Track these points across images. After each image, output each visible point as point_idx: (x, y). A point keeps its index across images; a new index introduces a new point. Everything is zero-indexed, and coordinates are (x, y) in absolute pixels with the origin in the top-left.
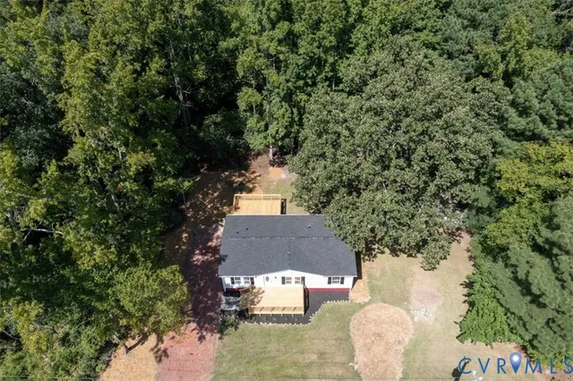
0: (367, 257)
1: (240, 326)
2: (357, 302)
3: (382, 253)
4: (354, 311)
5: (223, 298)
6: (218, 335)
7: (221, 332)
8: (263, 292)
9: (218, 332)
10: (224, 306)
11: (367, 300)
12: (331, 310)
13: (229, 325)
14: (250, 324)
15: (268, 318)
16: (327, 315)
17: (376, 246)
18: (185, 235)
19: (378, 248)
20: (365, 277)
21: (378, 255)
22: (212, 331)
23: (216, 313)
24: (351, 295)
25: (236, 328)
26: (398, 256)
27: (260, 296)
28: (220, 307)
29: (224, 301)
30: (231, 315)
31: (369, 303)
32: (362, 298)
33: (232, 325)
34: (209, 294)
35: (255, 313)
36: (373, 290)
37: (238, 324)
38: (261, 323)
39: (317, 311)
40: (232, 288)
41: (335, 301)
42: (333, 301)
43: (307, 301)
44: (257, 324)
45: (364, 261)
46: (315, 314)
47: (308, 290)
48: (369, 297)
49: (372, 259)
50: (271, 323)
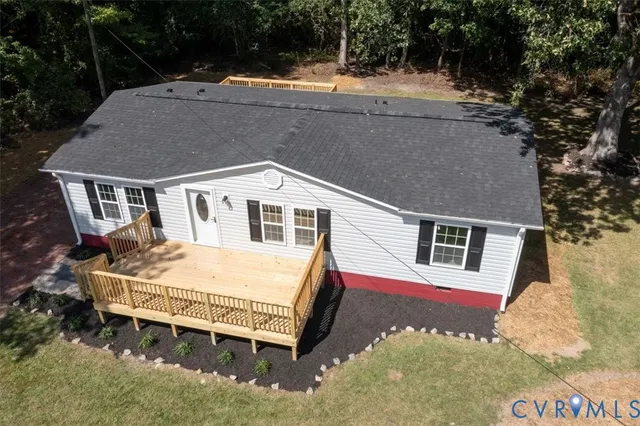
0: (564, 233)
2: (531, 350)
3: (619, 229)
4: (516, 383)
5: (60, 259)
8: (181, 256)
10: (44, 282)
11: (572, 351)
12: (412, 363)
14: (85, 350)
17: (596, 213)
19: (604, 218)
24: (505, 323)
27: (161, 265)
28: (31, 279)
29: (55, 268)
30: (42, 310)
31: (584, 363)
32: (551, 340)
33: (22, 339)
34: (28, 245)
36: (597, 322)
37: (43, 341)
38: (127, 352)
39: (358, 350)
40: (99, 237)
41: (434, 331)
42: (428, 331)
43: (328, 312)
44: (110, 352)
45: (555, 241)
46: (344, 359)
47: (341, 281)
48: (583, 345)
49: (584, 239)
50: (159, 360)
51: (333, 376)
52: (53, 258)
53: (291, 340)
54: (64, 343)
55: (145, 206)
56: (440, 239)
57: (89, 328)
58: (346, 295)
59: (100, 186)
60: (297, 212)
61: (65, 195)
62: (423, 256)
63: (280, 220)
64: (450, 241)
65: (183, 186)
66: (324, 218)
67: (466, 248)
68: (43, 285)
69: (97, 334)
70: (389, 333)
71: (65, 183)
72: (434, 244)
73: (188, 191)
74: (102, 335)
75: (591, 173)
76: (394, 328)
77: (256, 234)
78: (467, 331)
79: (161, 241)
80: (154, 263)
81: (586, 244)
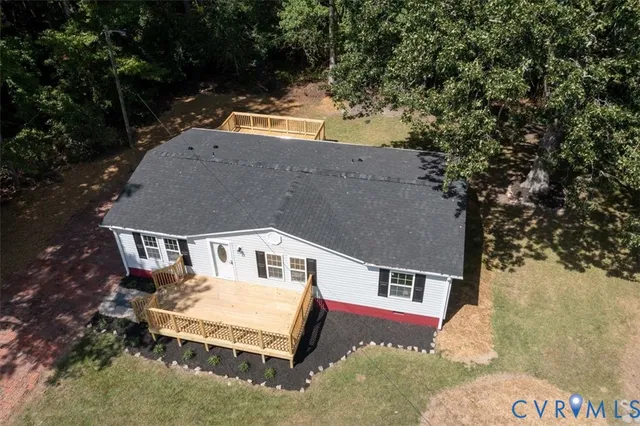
0: (496, 261)
1: (115, 362)
2: (456, 358)
3: (539, 257)
4: (442, 383)
5: (115, 288)
6: (51, 373)
7: (62, 366)
8: (208, 288)
9: (52, 366)
10: (106, 307)
11: (484, 359)
12: (374, 368)
13: (91, 353)
14: (145, 361)
15: (196, 354)
16: (361, 378)
17: (524, 242)
18: (112, 169)
19: (529, 247)
20: (486, 302)
21: (528, 261)
22: (40, 358)
23: (76, 318)
24: (441, 338)
25: (106, 363)
26: (582, 270)
27: (194, 296)
28: (96, 305)
29: (113, 296)
30: (109, 330)
31: (491, 368)
32: (470, 351)
33: (99, 354)
34: (89, 276)
35: (166, 332)
36: (506, 336)
37: (115, 355)
38: (175, 363)
39: (335, 361)
40: (143, 271)
41: (390, 345)
42: (386, 345)
43: (315, 331)
44: (163, 363)
45: (489, 268)
46: (326, 367)
47: (326, 306)
48: (493, 354)
49: (510, 266)
50: (198, 369)
51: (318, 379)
52: (110, 287)
53: (288, 355)
54: (129, 355)
55: (179, 251)
56: (394, 281)
57: (146, 345)
58: (328, 316)
59: (145, 237)
60: (292, 260)
61: (118, 241)
62: (383, 291)
63: (280, 264)
64: (401, 282)
65: (208, 240)
66: (312, 265)
67: (412, 287)
68: (106, 311)
69: (152, 349)
70: (358, 346)
71: (118, 234)
72: (390, 284)
73: (212, 243)
74: (155, 351)
75: (527, 204)
76: (361, 343)
77: (262, 273)
78: (413, 345)
79: (191, 275)
80: (188, 294)
81: (512, 270)
